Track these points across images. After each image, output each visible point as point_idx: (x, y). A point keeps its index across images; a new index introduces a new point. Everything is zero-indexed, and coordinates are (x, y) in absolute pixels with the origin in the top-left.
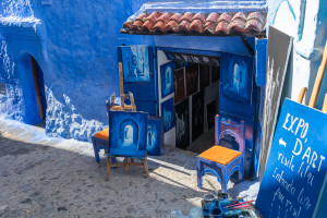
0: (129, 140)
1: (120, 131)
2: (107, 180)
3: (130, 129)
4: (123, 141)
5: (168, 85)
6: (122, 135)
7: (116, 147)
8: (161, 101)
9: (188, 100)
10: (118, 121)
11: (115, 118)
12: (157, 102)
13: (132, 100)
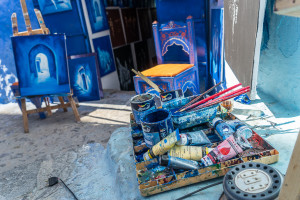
0: (44, 74)
1: (30, 62)
2: (27, 132)
3: (42, 59)
4: (36, 76)
5: (99, 19)
6: (34, 68)
7: (28, 86)
8: (92, 36)
9: (129, 46)
10: (25, 49)
11: (21, 46)
12: (86, 36)
13: (40, 19)
